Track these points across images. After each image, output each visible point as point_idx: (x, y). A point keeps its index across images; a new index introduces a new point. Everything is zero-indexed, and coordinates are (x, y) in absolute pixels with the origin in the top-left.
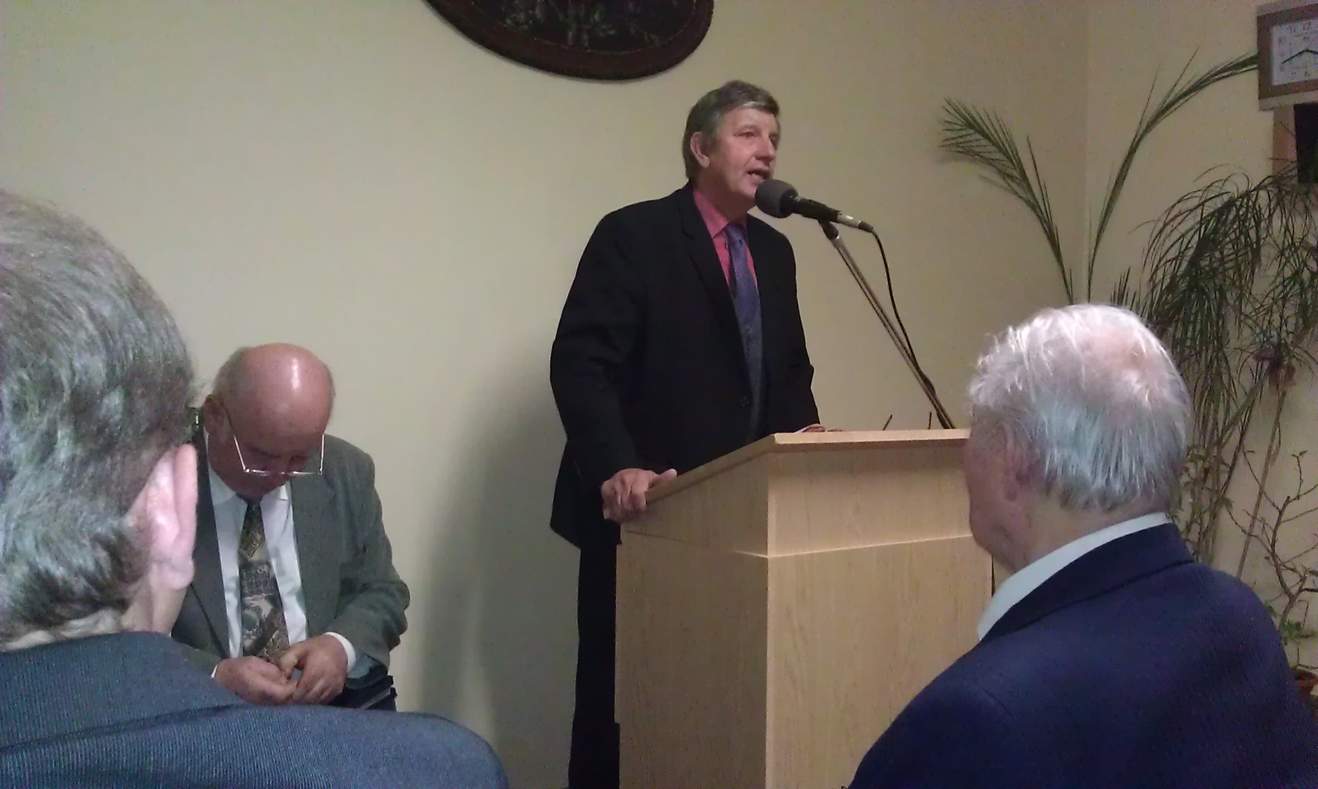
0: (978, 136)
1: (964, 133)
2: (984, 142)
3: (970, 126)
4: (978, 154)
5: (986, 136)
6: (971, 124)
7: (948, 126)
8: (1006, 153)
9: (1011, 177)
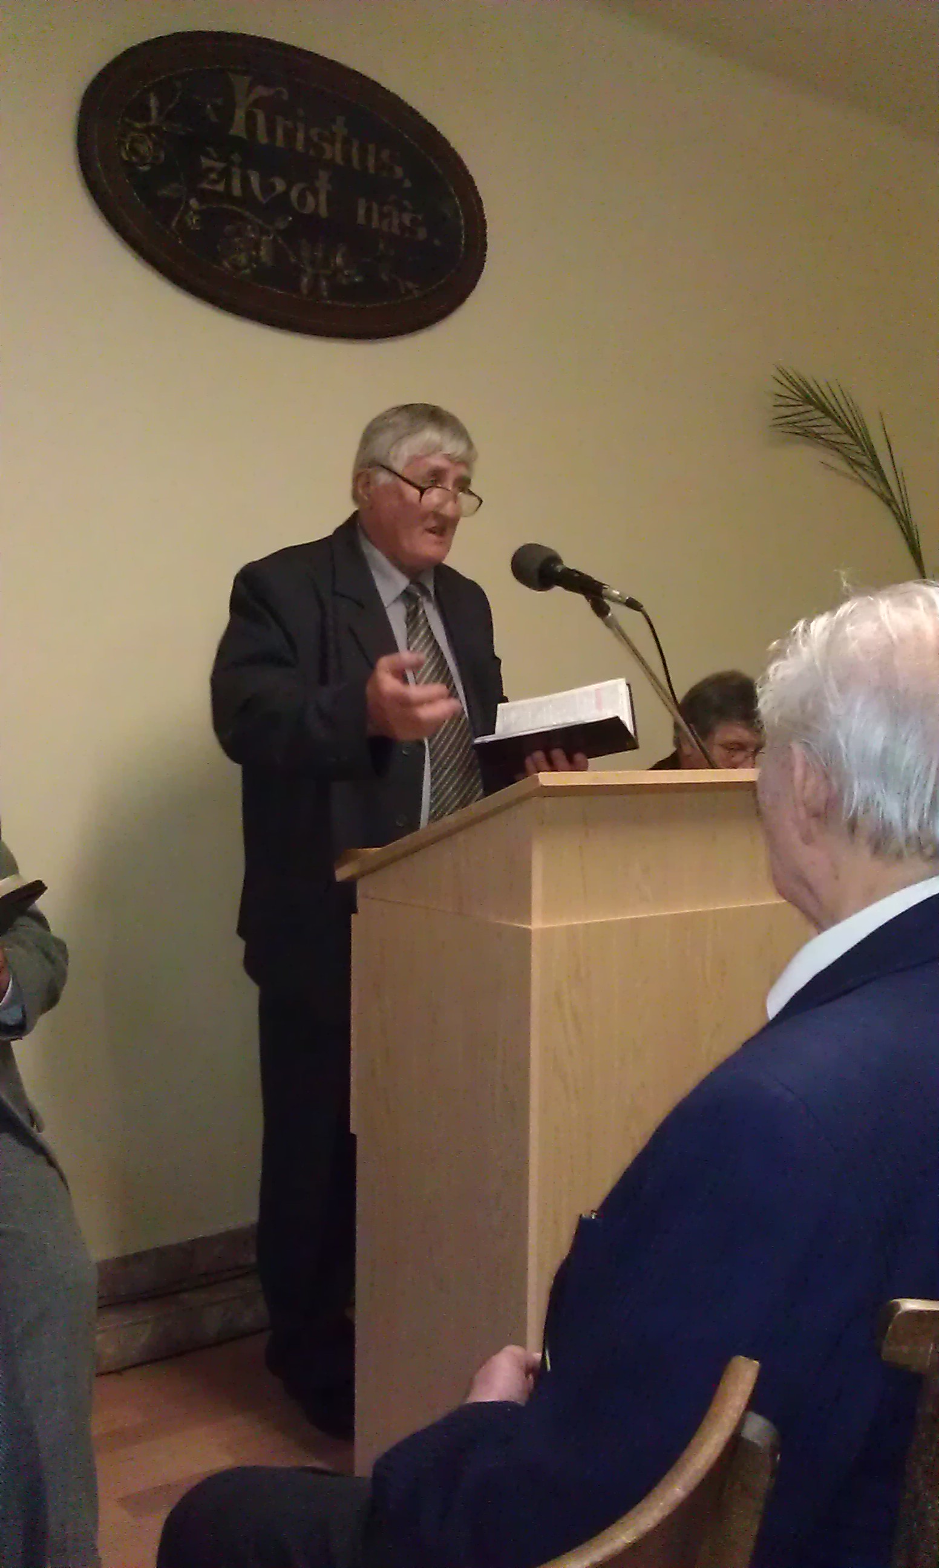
0: (818, 414)
1: (801, 409)
2: (828, 421)
3: (808, 400)
4: (818, 436)
5: (827, 412)
6: (809, 398)
7: (781, 401)
8: (853, 436)
9: (861, 465)
